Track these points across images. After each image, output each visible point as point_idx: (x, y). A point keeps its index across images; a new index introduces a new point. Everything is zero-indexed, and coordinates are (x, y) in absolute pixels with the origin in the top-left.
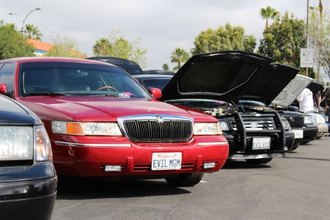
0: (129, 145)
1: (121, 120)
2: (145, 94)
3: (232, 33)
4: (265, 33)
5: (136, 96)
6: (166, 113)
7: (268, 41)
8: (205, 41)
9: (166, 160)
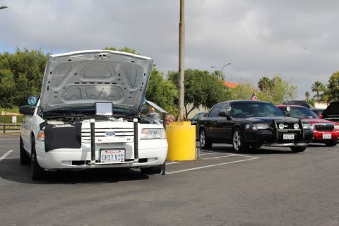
0: (316, 131)
1: (314, 125)
2: (317, 116)
5: (314, 117)
6: (324, 123)
8: (335, 80)
9: (327, 136)
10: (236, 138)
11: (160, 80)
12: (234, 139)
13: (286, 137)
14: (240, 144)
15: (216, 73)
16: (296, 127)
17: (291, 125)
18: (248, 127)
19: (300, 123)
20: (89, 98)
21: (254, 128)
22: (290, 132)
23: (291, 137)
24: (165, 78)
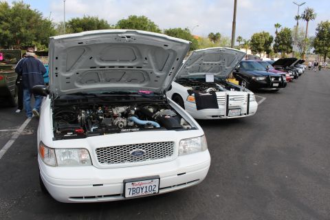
3: (265, 35)
4: (276, 32)
7: (277, 37)
13: (274, 85)
16: (280, 80)
17: (277, 78)
18: (253, 78)
19: (282, 77)
20: (203, 71)
21: (257, 79)
22: (276, 83)
23: (277, 85)
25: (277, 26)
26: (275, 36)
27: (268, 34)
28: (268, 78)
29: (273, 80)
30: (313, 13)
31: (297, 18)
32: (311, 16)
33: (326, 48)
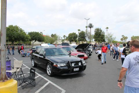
1: (77, 55)
4: (79, 33)
7: (79, 35)
8: (70, 35)
10: (48, 68)
11: (25, 34)
12: (47, 69)
13: (75, 70)
14: (50, 72)
15: (41, 33)
16: (80, 64)
17: (77, 63)
18: (55, 64)
21: (59, 66)
22: (76, 67)
23: (77, 69)
24: (27, 34)
25: (79, 30)
26: (78, 34)
27: (75, 33)
28: (68, 64)
29: (73, 65)
30: (92, 25)
31: (87, 27)
32: (92, 26)
33: (99, 39)
